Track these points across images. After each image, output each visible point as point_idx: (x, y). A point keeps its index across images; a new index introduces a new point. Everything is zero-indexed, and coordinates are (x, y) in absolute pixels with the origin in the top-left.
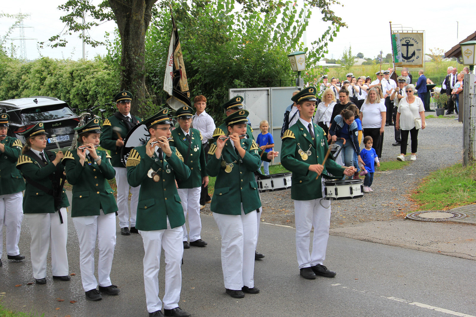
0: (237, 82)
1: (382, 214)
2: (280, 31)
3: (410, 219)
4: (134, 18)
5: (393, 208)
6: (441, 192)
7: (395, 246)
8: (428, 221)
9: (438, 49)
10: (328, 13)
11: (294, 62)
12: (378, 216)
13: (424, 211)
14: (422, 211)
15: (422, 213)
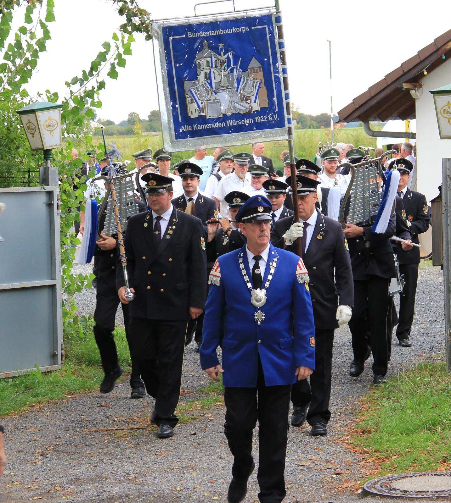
1: (301, 486)
3: (375, 495)
5: (321, 470)
6: (418, 429)
8: (417, 498)
10: (135, 15)
11: (35, 129)
12: (294, 492)
13: (398, 475)
14: (394, 475)
15: (396, 480)
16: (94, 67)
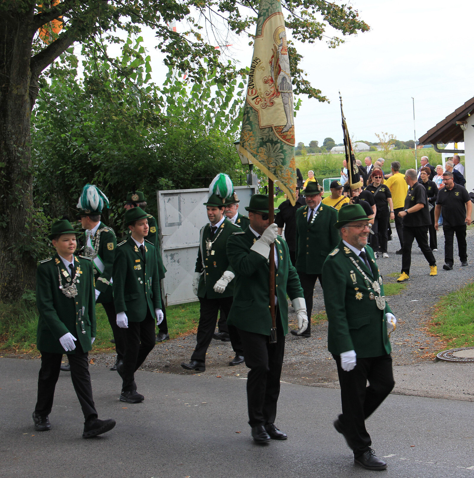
0: (163, 181)
1: (401, 356)
2: (215, 110)
3: (443, 361)
4: (15, 92)
5: (412, 347)
6: (467, 322)
7: (439, 398)
8: (468, 362)
9: (386, 134)
12: (396, 360)
13: (457, 349)
14: (454, 349)
15: (455, 351)
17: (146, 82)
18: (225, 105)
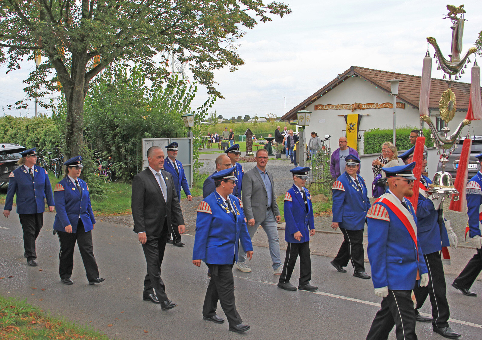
0: (146, 134)
2: (175, 100)
4: (77, 89)
7: (262, 247)
9: (272, 114)
10: (211, 89)
11: (186, 121)
16: (205, 104)
17: (142, 85)
18: (181, 98)
